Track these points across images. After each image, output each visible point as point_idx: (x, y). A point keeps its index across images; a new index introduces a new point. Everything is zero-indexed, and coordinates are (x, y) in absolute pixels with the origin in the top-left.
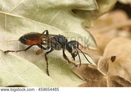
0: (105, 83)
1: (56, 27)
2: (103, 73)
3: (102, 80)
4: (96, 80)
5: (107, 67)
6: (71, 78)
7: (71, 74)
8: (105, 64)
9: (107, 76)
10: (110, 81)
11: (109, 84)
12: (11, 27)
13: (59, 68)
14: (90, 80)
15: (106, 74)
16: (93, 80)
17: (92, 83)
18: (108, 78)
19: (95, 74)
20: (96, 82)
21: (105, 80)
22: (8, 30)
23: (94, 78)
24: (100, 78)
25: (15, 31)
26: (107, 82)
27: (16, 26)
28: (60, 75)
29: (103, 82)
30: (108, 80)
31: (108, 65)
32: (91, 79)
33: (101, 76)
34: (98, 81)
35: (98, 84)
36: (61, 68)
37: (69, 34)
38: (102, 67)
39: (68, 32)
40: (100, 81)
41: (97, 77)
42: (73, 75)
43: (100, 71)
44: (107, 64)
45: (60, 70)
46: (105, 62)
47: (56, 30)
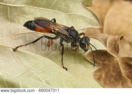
0: (117, 65)
1: (58, 10)
2: (114, 55)
3: (113, 62)
4: (107, 62)
5: (117, 49)
6: (84, 65)
7: (84, 61)
8: (115, 45)
9: (118, 58)
10: (122, 63)
11: (122, 66)
12: (15, 18)
13: (71, 57)
14: (100, 62)
15: (117, 56)
16: (104, 63)
17: (103, 65)
18: (119, 60)
19: (105, 56)
20: (107, 64)
21: (117, 62)
22: (12, 21)
23: (105, 61)
24: (111, 60)
25: (18, 20)
26: (120, 63)
27: (19, 15)
28: (73, 64)
29: (114, 64)
30: (120, 62)
31: (118, 46)
32: (102, 61)
33: (112, 58)
34: (109, 63)
35: (110, 67)
36: (74, 57)
37: (72, 16)
38: (112, 49)
39: (71, 15)
40: (111, 63)
41: (108, 59)
42: (86, 63)
43: (111, 53)
44: (116, 45)
45: (73, 60)
46: (114, 44)
47: (58, 13)
